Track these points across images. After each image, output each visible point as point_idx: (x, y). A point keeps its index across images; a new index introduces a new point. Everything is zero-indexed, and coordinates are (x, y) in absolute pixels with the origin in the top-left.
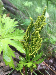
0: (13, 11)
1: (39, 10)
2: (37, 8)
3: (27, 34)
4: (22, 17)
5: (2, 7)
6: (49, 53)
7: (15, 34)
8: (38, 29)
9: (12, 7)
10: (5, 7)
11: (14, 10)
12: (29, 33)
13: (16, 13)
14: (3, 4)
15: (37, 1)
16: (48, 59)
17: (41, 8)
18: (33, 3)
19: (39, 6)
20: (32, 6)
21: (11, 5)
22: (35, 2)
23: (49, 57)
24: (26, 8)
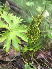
0: (17, 11)
1: (40, 9)
2: (38, 8)
3: (30, 28)
4: (25, 16)
5: (8, 7)
6: (47, 46)
7: (21, 28)
8: (37, 24)
9: (16, 7)
10: (10, 7)
11: (18, 9)
12: (31, 27)
13: (20, 12)
14: (9, 5)
15: (38, 1)
16: (47, 51)
17: (41, 8)
18: (35, 3)
19: (40, 6)
20: (34, 6)
21: (15, 5)
22: (37, 2)
23: (47, 50)
24: (28, 8)
